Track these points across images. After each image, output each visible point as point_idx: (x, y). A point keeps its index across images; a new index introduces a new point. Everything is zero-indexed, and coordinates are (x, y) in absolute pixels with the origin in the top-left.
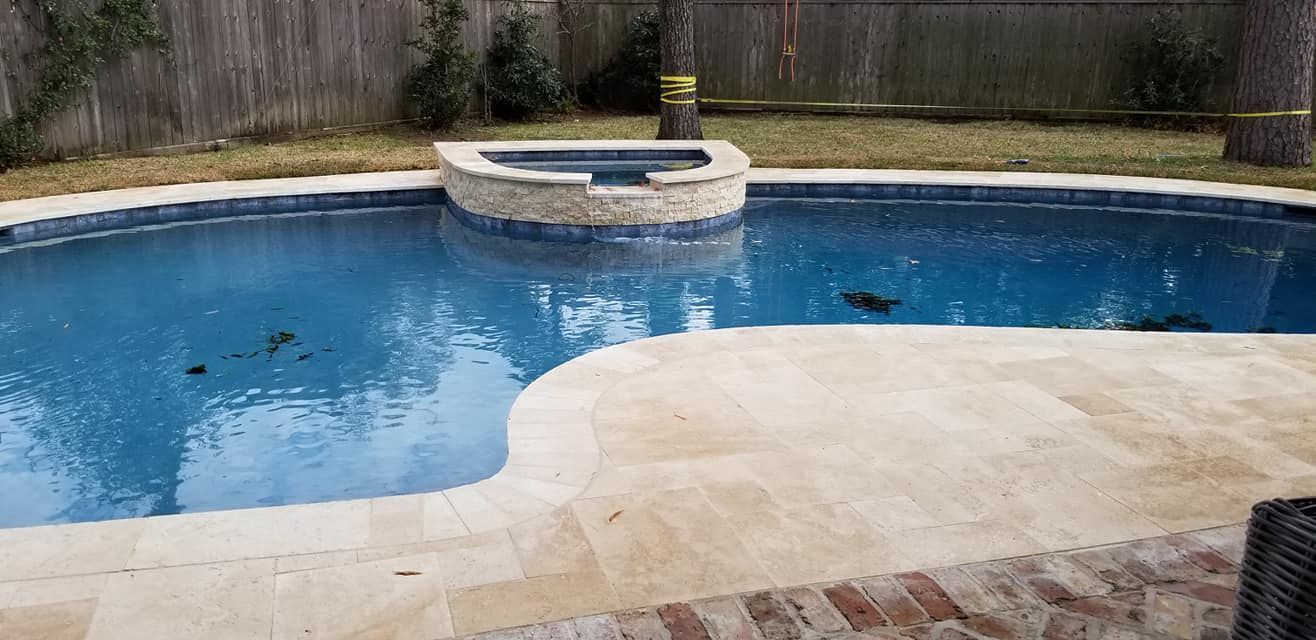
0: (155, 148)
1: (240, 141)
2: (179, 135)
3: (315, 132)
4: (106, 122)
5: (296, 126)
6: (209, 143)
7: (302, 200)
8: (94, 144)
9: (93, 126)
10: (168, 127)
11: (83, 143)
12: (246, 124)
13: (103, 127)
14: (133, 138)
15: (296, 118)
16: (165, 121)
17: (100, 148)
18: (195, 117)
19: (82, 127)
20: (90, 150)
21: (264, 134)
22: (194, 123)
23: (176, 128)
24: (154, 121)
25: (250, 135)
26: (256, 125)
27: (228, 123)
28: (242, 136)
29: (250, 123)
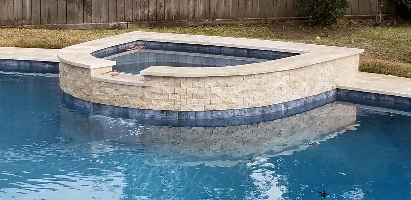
0: (67, 24)
1: (139, 24)
2: (89, 17)
3: (206, 22)
4: (33, 5)
5: (190, 16)
6: (111, 24)
7: (22, 63)
8: (24, 18)
9: (23, 6)
10: (80, 11)
11: (16, 17)
12: (147, 12)
13: (31, 7)
14: (53, 17)
15: (191, 11)
16: (79, 7)
17: (28, 22)
19: (16, 6)
20: (20, 22)
21: (160, 20)
22: (101, 9)
23: (87, 12)
24: (70, 6)
25: (148, 20)
26: (154, 14)
27: (131, 11)
28: (141, 20)
29: (149, 12)
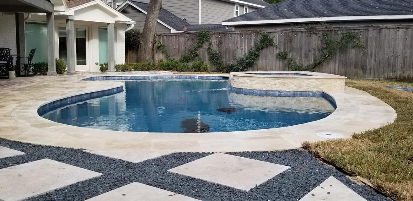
1: (390, 80)
2: (365, 75)
10: (361, 72)
13: (338, 69)
16: (360, 70)
18: (372, 70)
21: (403, 79)
22: (371, 72)
23: (364, 73)
24: (356, 70)
25: (396, 78)
26: (400, 76)
27: (387, 73)
28: (392, 78)
29: (397, 75)
